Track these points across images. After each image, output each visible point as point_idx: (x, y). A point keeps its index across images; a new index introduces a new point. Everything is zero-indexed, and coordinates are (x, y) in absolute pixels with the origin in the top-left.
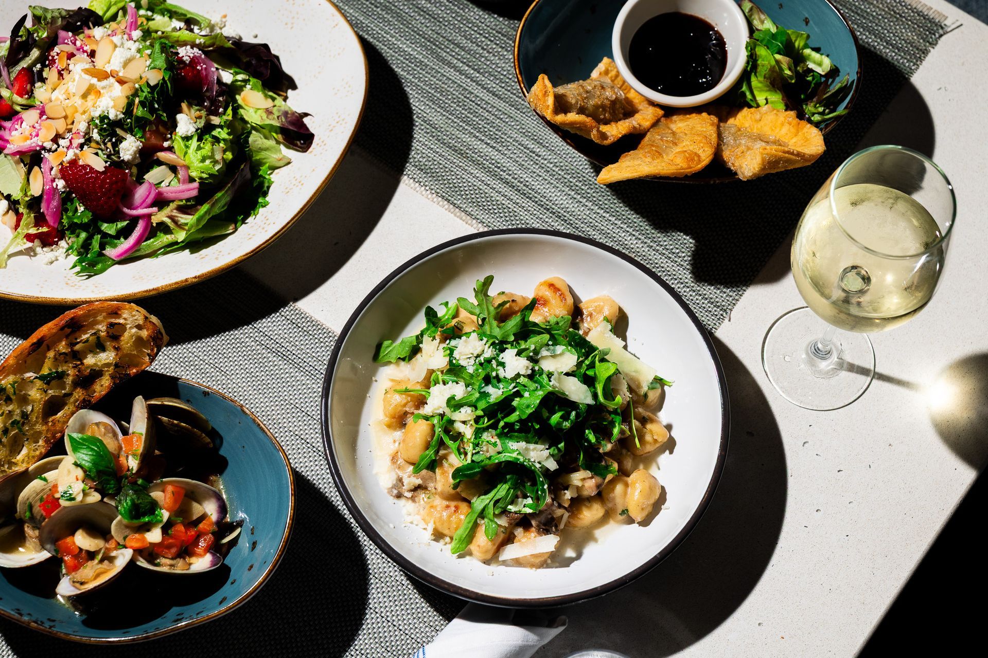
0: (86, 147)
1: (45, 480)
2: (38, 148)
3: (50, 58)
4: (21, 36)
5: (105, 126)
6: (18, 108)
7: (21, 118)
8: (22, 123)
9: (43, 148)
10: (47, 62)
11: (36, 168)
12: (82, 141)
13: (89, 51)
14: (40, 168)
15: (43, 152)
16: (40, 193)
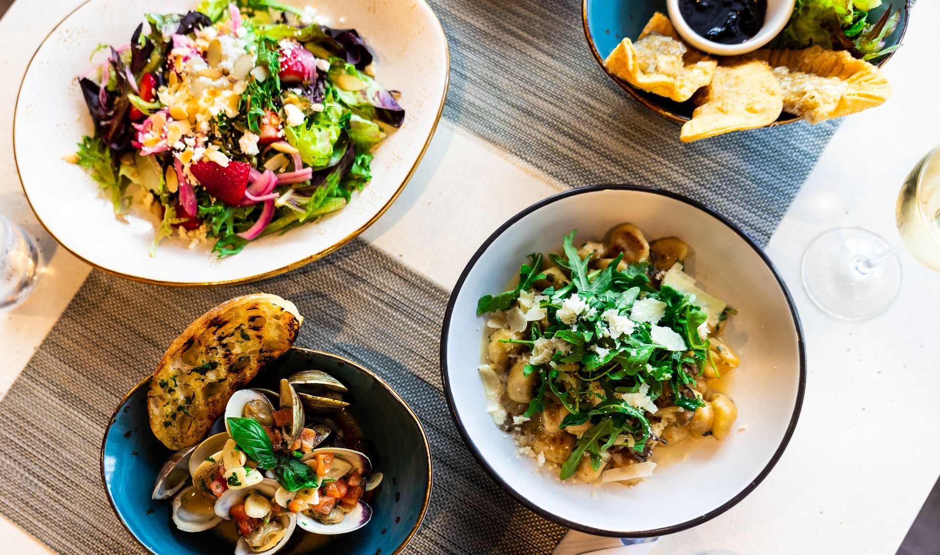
0: (210, 144)
1: (213, 460)
2: (169, 149)
3: (169, 62)
4: (140, 44)
5: (224, 124)
6: (146, 113)
7: (150, 122)
8: (152, 126)
9: (173, 149)
10: (167, 66)
11: (170, 167)
12: (206, 139)
13: (202, 52)
14: (174, 167)
15: (173, 152)
16: (177, 189)
